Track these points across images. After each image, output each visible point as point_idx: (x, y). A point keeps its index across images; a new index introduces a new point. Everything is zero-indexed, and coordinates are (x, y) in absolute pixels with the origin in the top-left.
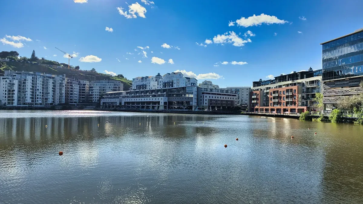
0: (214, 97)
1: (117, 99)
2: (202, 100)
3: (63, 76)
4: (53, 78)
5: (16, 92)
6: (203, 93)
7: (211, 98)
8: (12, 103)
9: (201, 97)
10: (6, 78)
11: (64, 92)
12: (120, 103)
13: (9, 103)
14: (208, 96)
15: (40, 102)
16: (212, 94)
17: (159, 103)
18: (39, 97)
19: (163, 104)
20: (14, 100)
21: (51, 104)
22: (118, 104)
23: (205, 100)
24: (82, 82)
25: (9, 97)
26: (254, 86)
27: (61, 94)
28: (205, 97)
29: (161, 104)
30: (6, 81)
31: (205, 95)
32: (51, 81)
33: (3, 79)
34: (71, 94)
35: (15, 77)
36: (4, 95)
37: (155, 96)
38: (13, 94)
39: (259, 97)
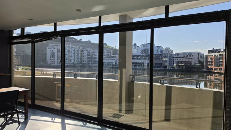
0: (180, 60)
1: (113, 61)
2: (173, 62)
3: (79, 46)
4: (74, 47)
5: (56, 56)
6: (173, 57)
7: (178, 61)
8: (54, 63)
9: (172, 60)
10: (50, 49)
11: (80, 56)
12: (116, 63)
13: (52, 63)
14: (176, 59)
15: (68, 62)
16: (179, 58)
17: (144, 63)
18: (67, 59)
19: (147, 64)
20: (55, 61)
21: (73, 63)
22: (114, 64)
23: (174, 62)
24: (88, 49)
25: (52, 59)
26: (209, 53)
27: (78, 57)
28: (174, 60)
29: (145, 64)
30: (50, 50)
31: (175, 59)
32: (73, 49)
33: (49, 49)
34: (83, 57)
35: (55, 48)
36: (50, 59)
37: (140, 59)
38: (55, 57)
39: (213, 60)
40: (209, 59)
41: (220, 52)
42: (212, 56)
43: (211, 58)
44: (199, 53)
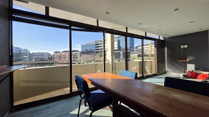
2: (32, 58)
6: (32, 55)
14: (34, 56)
16: (36, 56)
39: (57, 57)
40: (55, 57)
41: (60, 53)
42: (57, 55)
43: (56, 56)
44: (48, 53)
